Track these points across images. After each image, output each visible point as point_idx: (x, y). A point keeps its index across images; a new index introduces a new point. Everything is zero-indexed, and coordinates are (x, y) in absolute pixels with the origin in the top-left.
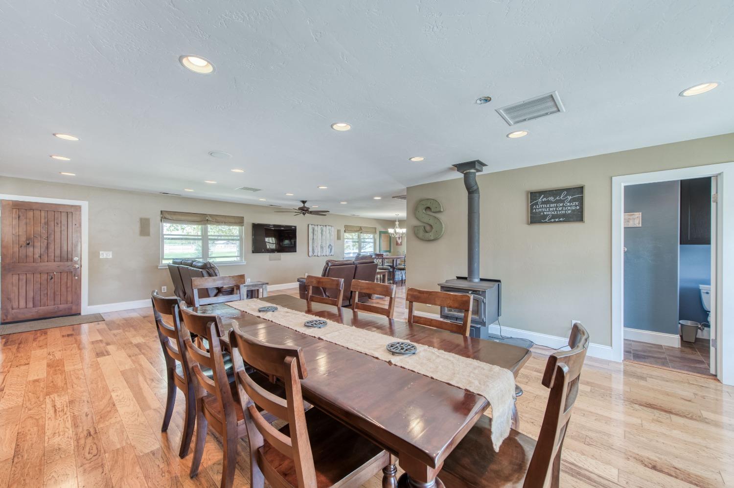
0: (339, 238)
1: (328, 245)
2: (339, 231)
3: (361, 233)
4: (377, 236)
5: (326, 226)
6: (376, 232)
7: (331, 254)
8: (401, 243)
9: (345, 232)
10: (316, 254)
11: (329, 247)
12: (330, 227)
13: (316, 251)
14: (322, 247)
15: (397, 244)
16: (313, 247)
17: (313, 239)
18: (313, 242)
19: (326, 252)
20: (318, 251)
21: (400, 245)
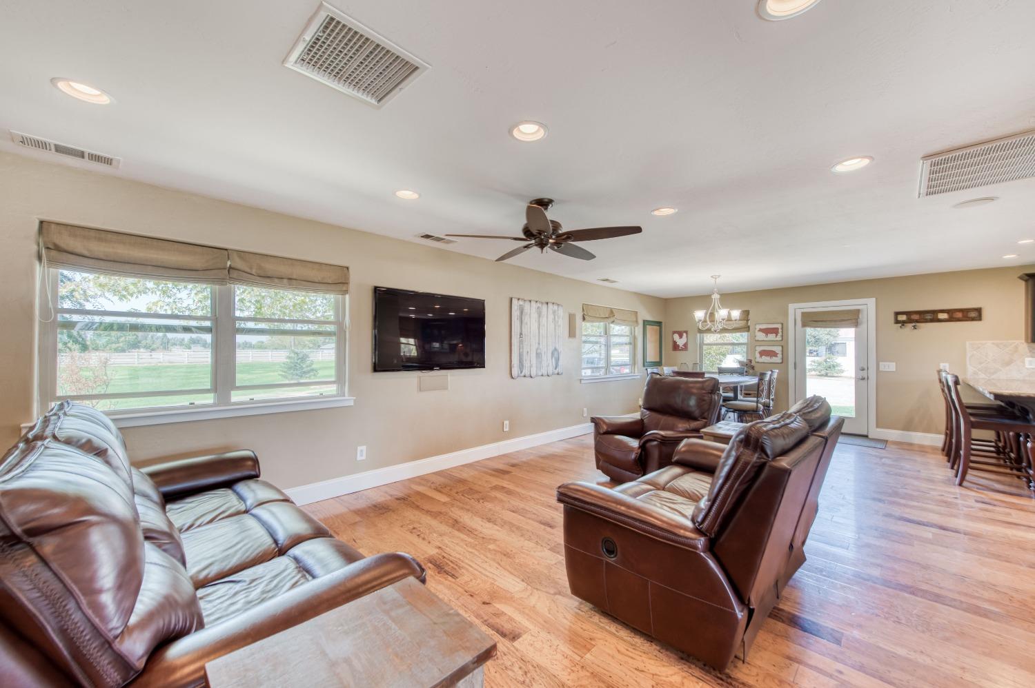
0: (572, 334)
1: (551, 349)
2: (571, 318)
3: (613, 322)
4: (639, 330)
5: (547, 303)
6: (637, 321)
7: (556, 372)
8: (686, 345)
9: (584, 319)
10: (526, 372)
11: (553, 354)
12: (556, 307)
13: (527, 364)
14: (538, 355)
15: (676, 347)
16: (521, 356)
17: (521, 334)
18: (521, 342)
19: (548, 366)
20: (531, 364)
21: (682, 350)
